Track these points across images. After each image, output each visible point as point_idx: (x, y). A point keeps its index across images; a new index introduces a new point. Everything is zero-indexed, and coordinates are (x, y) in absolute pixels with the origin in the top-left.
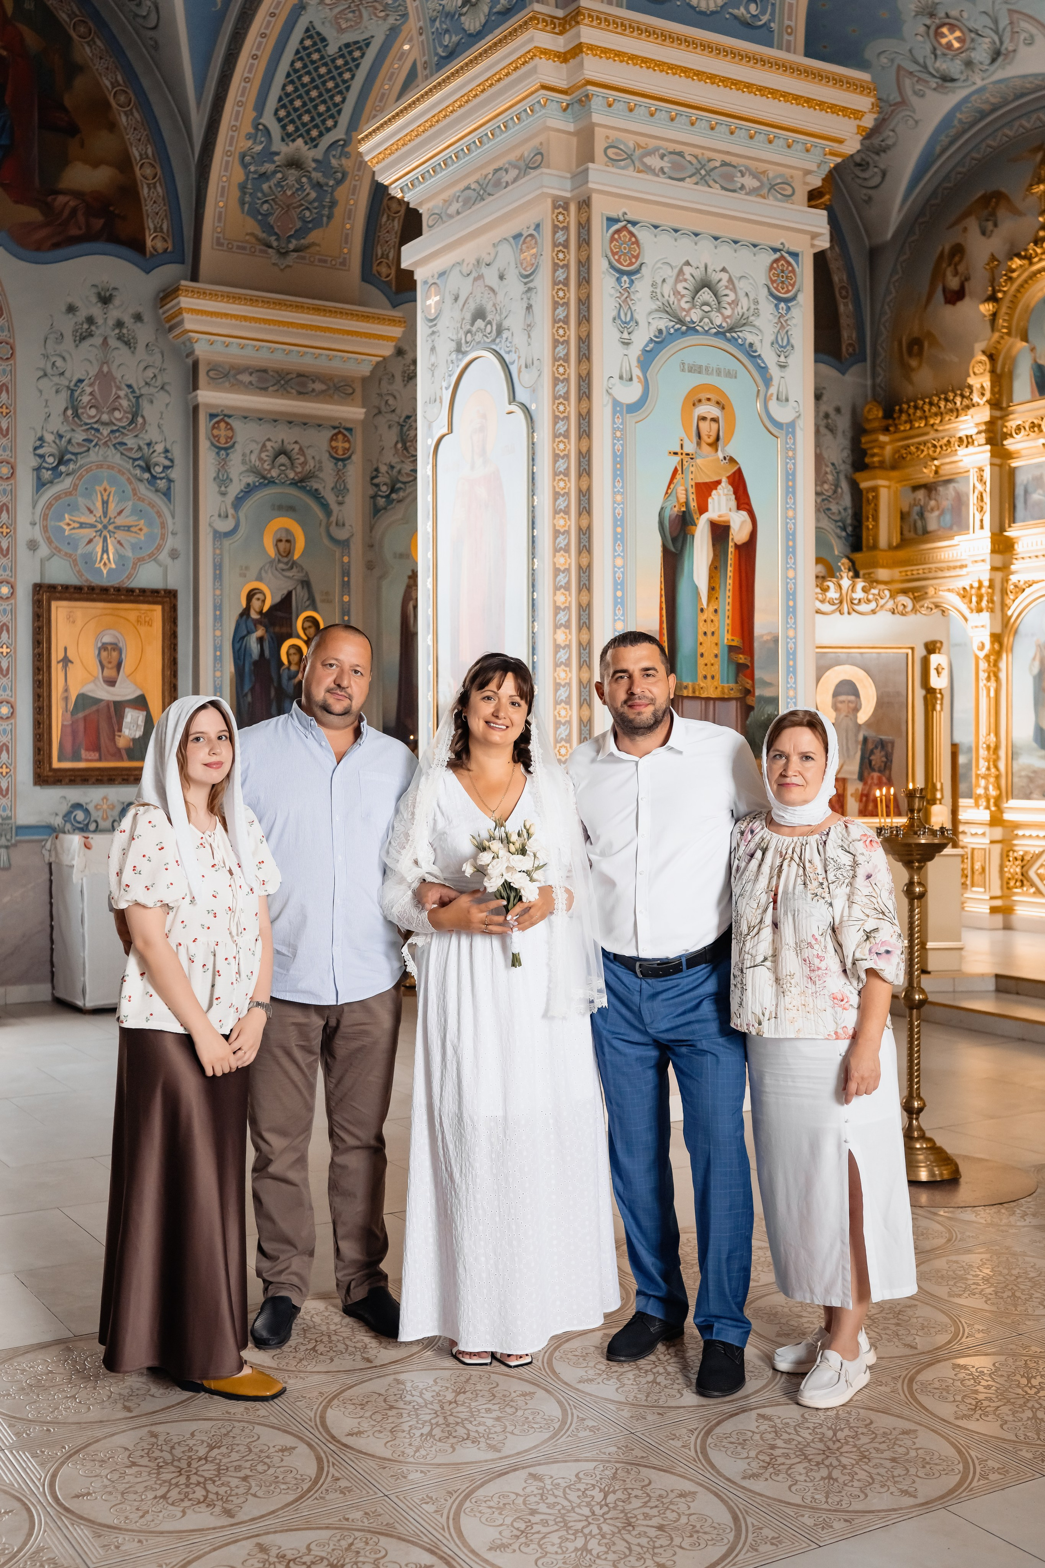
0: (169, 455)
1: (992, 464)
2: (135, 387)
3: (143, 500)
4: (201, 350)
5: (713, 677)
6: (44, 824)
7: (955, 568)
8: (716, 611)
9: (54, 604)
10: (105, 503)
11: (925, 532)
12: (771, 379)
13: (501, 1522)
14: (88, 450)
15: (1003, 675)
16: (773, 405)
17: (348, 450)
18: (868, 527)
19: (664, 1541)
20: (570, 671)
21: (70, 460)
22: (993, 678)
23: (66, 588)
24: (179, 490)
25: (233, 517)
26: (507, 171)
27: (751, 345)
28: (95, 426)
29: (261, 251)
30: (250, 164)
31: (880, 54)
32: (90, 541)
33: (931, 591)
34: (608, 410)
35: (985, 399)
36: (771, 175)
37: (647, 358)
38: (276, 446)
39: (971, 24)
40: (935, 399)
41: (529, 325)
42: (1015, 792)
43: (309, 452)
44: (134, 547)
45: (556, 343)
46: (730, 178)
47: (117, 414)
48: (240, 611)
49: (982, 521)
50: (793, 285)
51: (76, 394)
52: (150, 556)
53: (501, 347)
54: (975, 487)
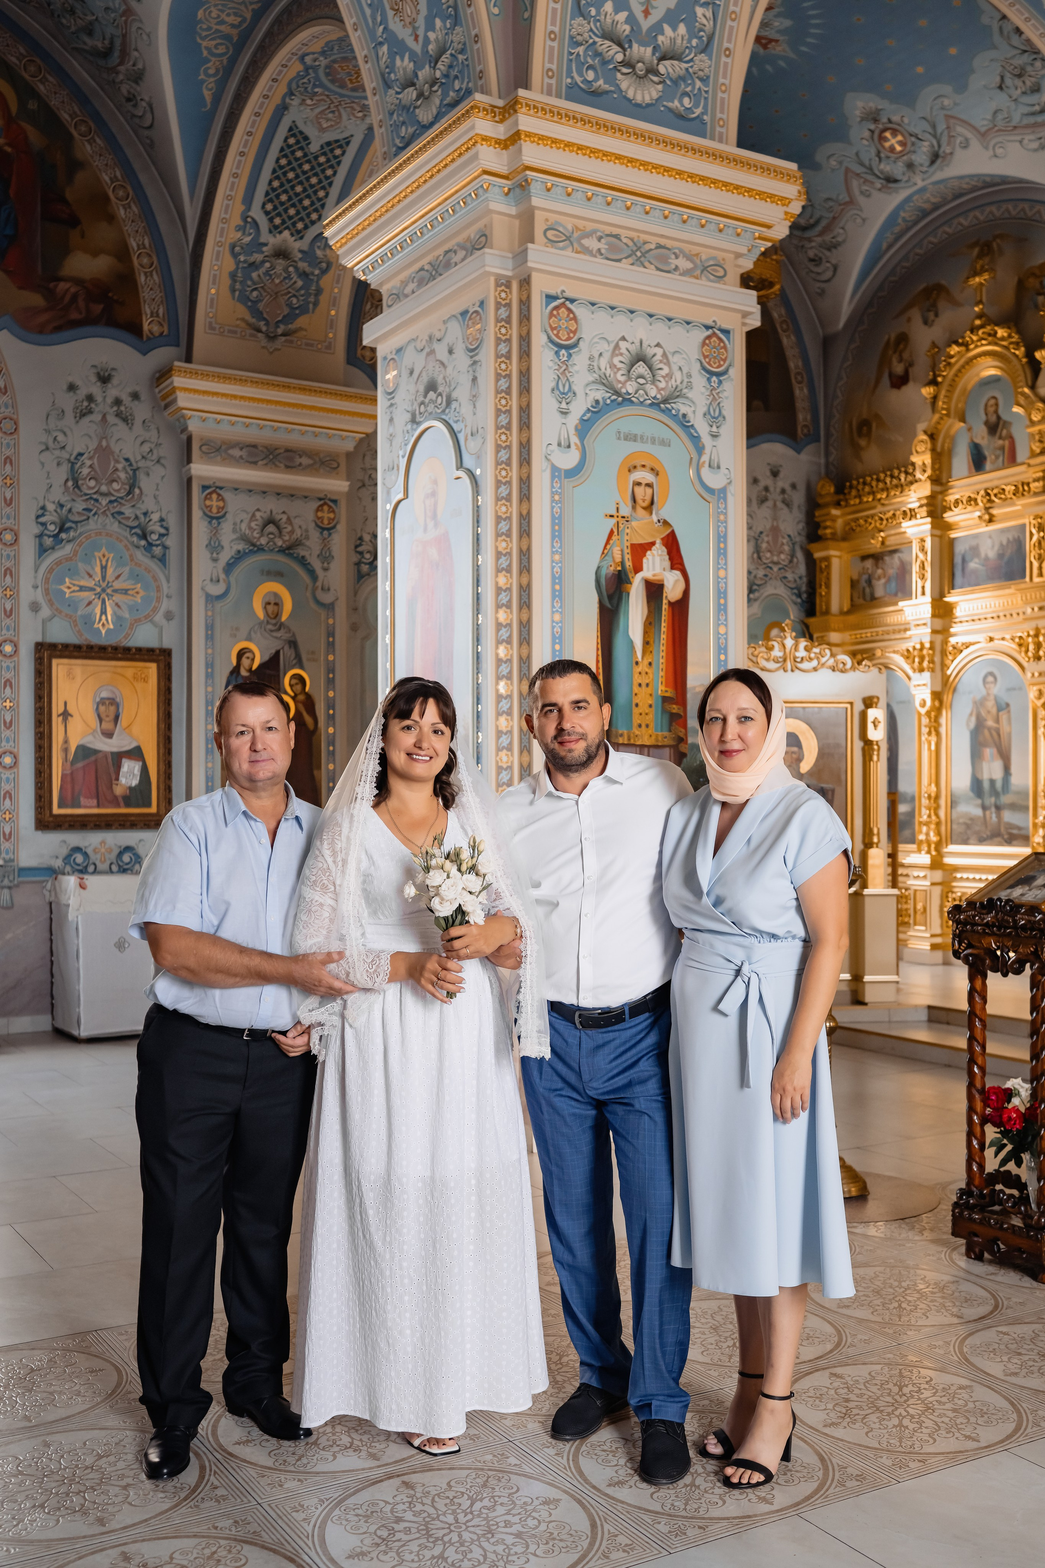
0: (164, 524)
1: (932, 535)
2: (132, 460)
3: (140, 566)
4: (193, 426)
5: (647, 726)
6: (44, 866)
7: (899, 631)
8: (650, 664)
9: (55, 662)
10: (104, 568)
11: (873, 598)
12: (703, 447)
13: (365, 1530)
14: (88, 518)
15: (943, 730)
16: (705, 472)
17: (333, 519)
18: (821, 594)
19: (519, 1549)
20: (512, 720)
21: (70, 528)
22: (933, 733)
23: (66, 646)
24: (173, 556)
25: (225, 581)
26: (455, 252)
27: (684, 416)
28: (95, 496)
29: (251, 335)
30: (240, 254)
31: (829, 157)
32: (90, 603)
33: (878, 653)
34: (547, 475)
35: (926, 475)
36: (704, 257)
37: (585, 427)
38: (265, 516)
39: (912, 129)
40: (882, 476)
41: (474, 396)
42: (954, 838)
43: (297, 522)
44: (131, 608)
45: (498, 412)
46: (664, 260)
47: (115, 486)
48: (231, 668)
49: (923, 587)
50: (725, 360)
51: (77, 467)
52: (146, 617)
53: (450, 417)
54: (917, 557)
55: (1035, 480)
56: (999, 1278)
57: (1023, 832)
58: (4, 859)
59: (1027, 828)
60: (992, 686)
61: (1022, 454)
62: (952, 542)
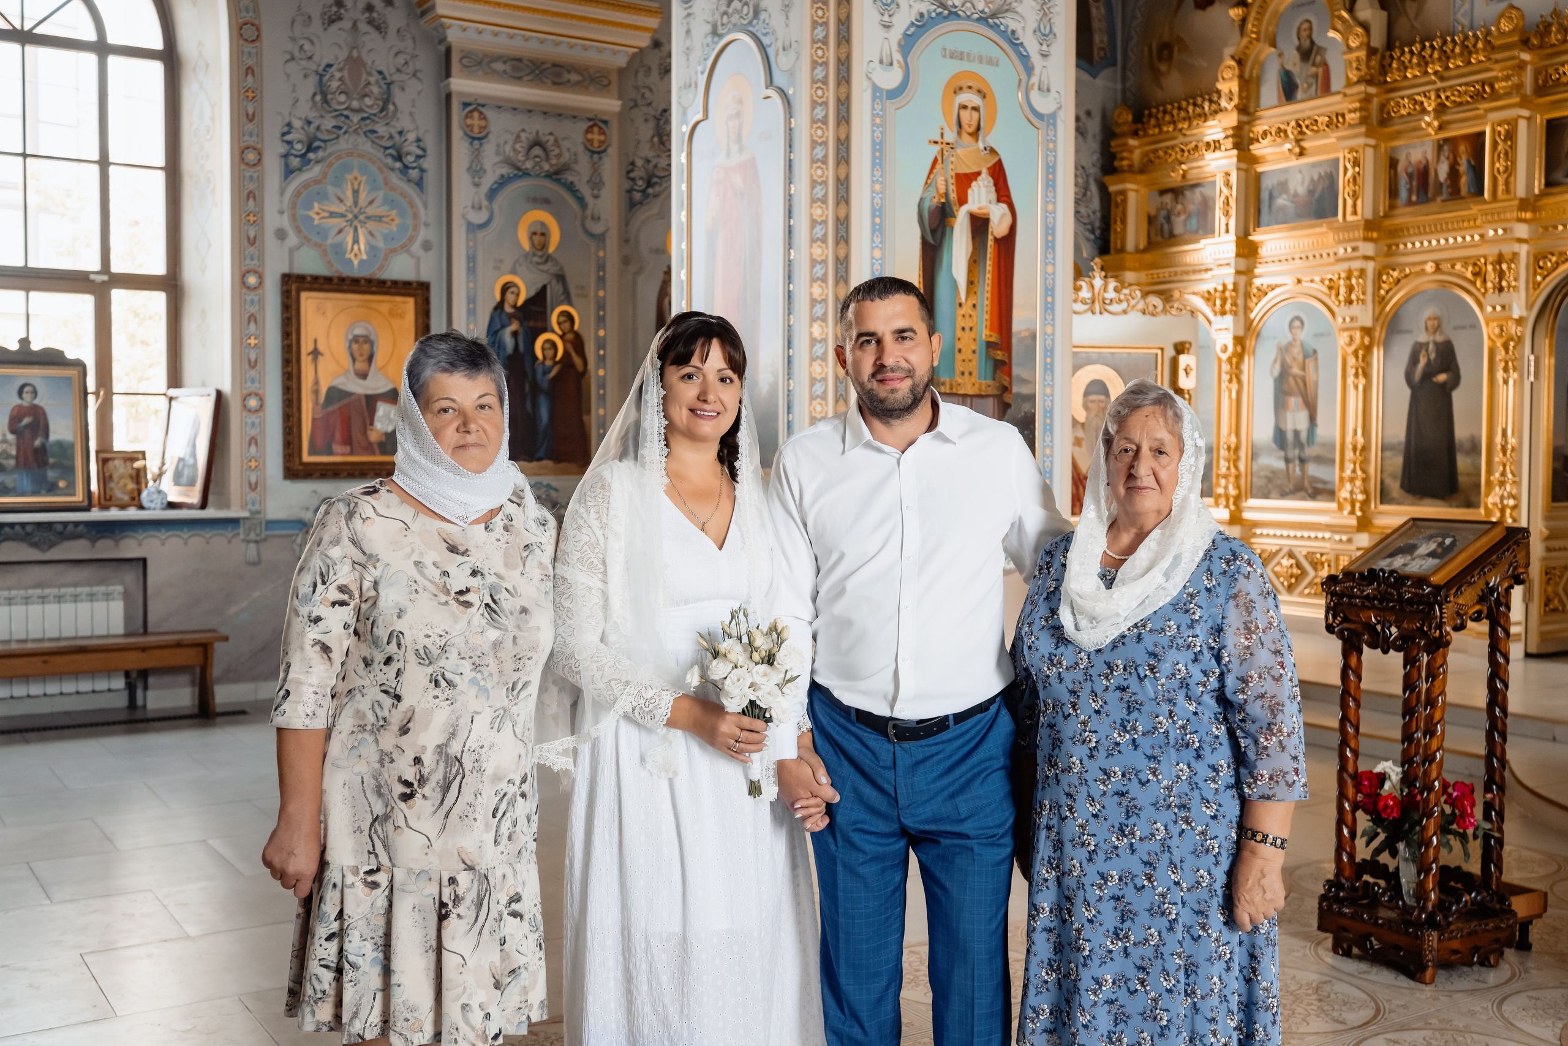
0: (421, 144)
1: (1238, 169)
2: (386, 73)
3: (395, 190)
4: (454, 36)
5: (970, 374)
6: (294, 518)
7: (1200, 271)
8: (974, 306)
9: (304, 295)
10: (356, 192)
11: (1172, 235)
12: (1033, 68)
14: (338, 137)
15: (1244, 378)
16: (1034, 95)
17: (603, 142)
18: (1115, 230)
20: (827, 366)
21: (319, 147)
22: (1234, 380)
23: (316, 278)
24: (432, 179)
25: (487, 208)
27: (1013, 32)
28: (345, 113)
32: (340, 231)
33: (1176, 294)
34: (867, 96)
35: (1233, 104)
37: (908, 43)
38: (531, 137)
40: (1184, 104)
41: (787, 6)
42: (1254, 491)
43: (565, 144)
44: (386, 238)
45: (814, 24)
47: (368, 101)
48: (494, 304)
49: (1227, 225)
51: (325, 79)
52: (402, 247)
53: (758, 28)
54: (1221, 192)
55: (1350, 111)
56: (1373, 977)
57: (1328, 487)
58: (250, 511)
59: (1333, 483)
60: (1298, 331)
61: (1337, 83)
62: (1259, 177)
